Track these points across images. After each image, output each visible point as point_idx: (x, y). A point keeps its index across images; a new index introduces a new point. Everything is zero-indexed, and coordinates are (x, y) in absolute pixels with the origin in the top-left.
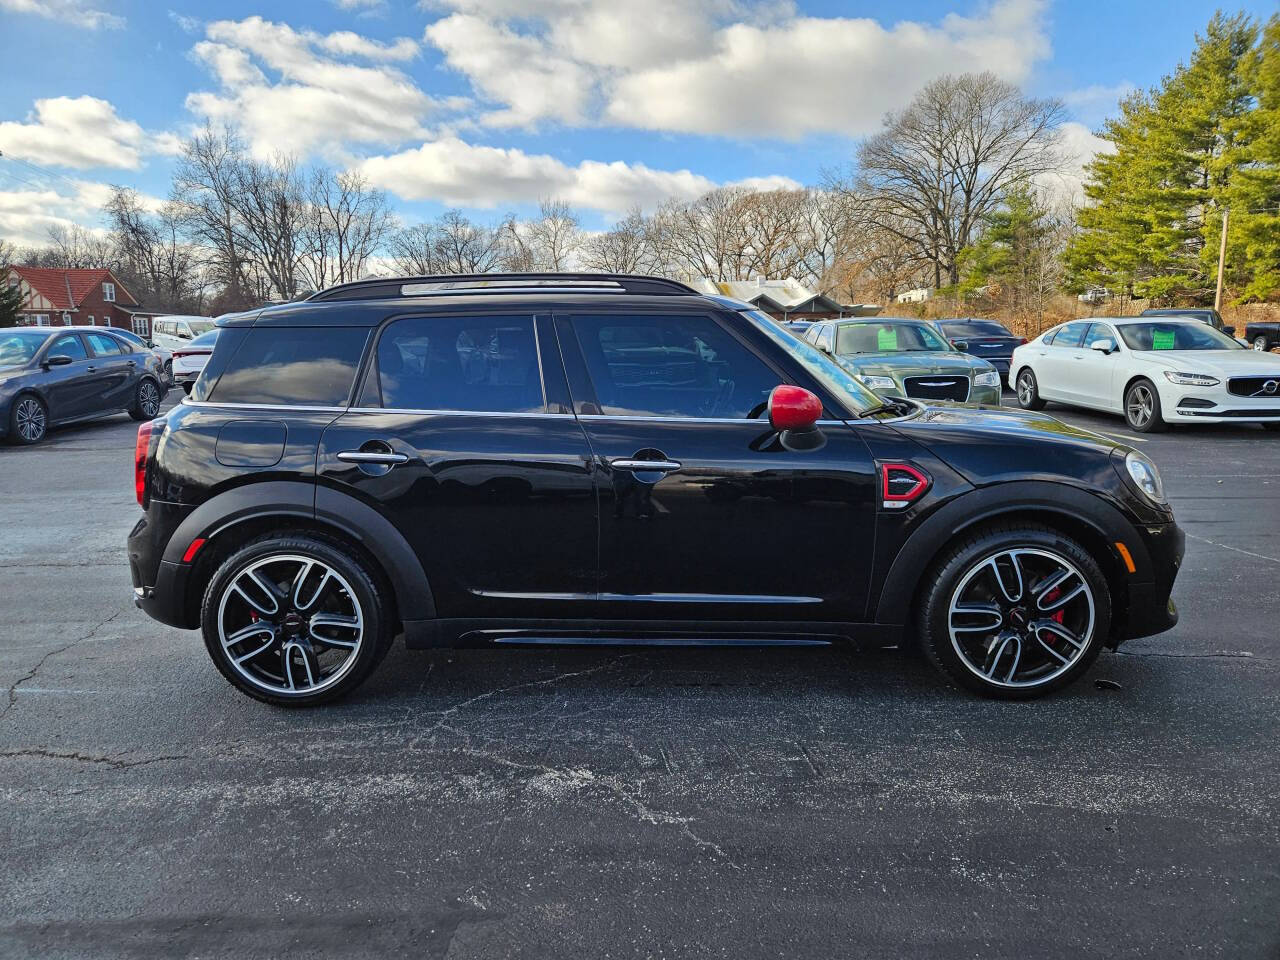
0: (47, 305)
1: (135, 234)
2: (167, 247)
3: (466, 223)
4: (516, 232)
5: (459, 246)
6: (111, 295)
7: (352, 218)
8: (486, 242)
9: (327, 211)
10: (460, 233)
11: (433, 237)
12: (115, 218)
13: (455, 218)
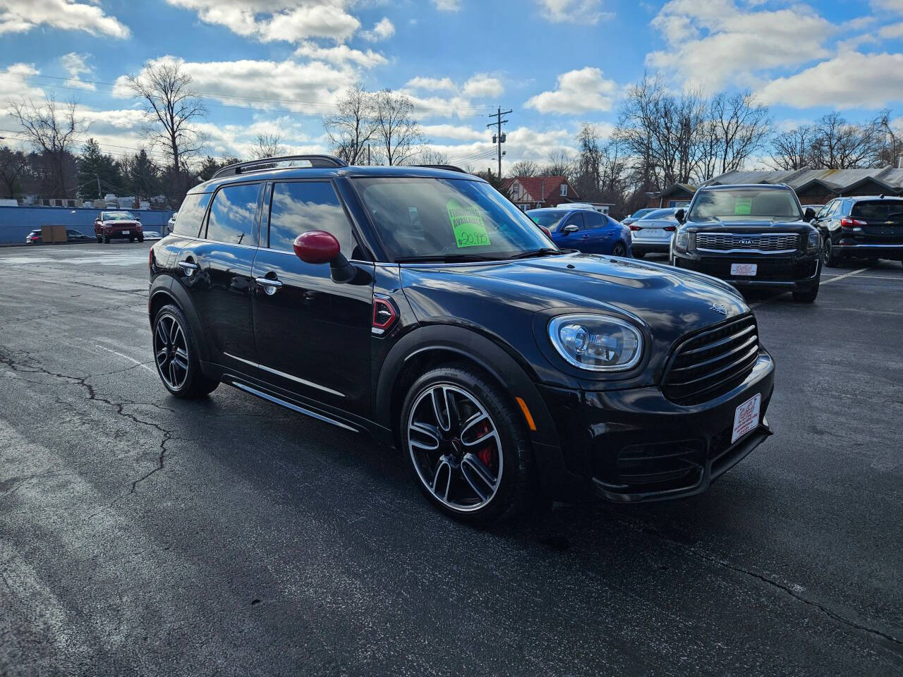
0: (530, 198)
1: (591, 154)
2: (611, 160)
3: (842, 122)
4: (889, 126)
5: (834, 141)
6: (565, 191)
7: (739, 128)
8: (860, 136)
9: (721, 125)
10: (835, 131)
11: (808, 137)
12: (581, 143)
13: (833, 120)
